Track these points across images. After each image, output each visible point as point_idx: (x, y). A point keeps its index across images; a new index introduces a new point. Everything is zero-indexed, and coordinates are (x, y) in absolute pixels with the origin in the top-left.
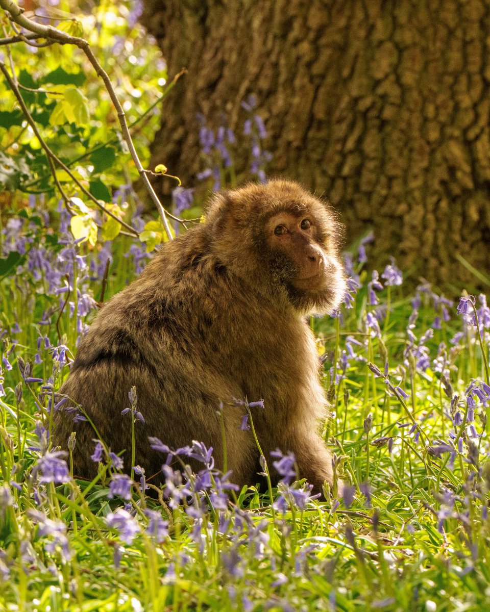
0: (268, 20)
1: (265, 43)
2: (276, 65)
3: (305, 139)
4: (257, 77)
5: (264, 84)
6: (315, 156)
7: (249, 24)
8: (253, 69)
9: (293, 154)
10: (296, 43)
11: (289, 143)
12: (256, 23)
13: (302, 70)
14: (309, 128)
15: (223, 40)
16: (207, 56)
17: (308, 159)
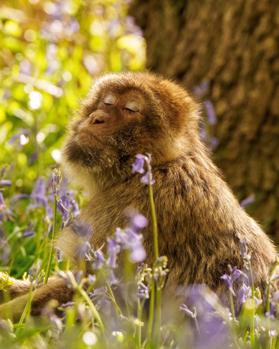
0: (238, 15)
1: (233, 35)
2: (240, 59)
3: (259, 133)
4: (222, 69)
5: (227, 76)
6: (267, 150)
7: (221, 17)
8: (218, 61)
9: (246, 146)
10: (262, 38)
11: (243, 137)
12: (228, 16)
13: (264, 65)
14: (264, 122)
15: (196, 32)
16: (181, 46)
17: (260, 153)
